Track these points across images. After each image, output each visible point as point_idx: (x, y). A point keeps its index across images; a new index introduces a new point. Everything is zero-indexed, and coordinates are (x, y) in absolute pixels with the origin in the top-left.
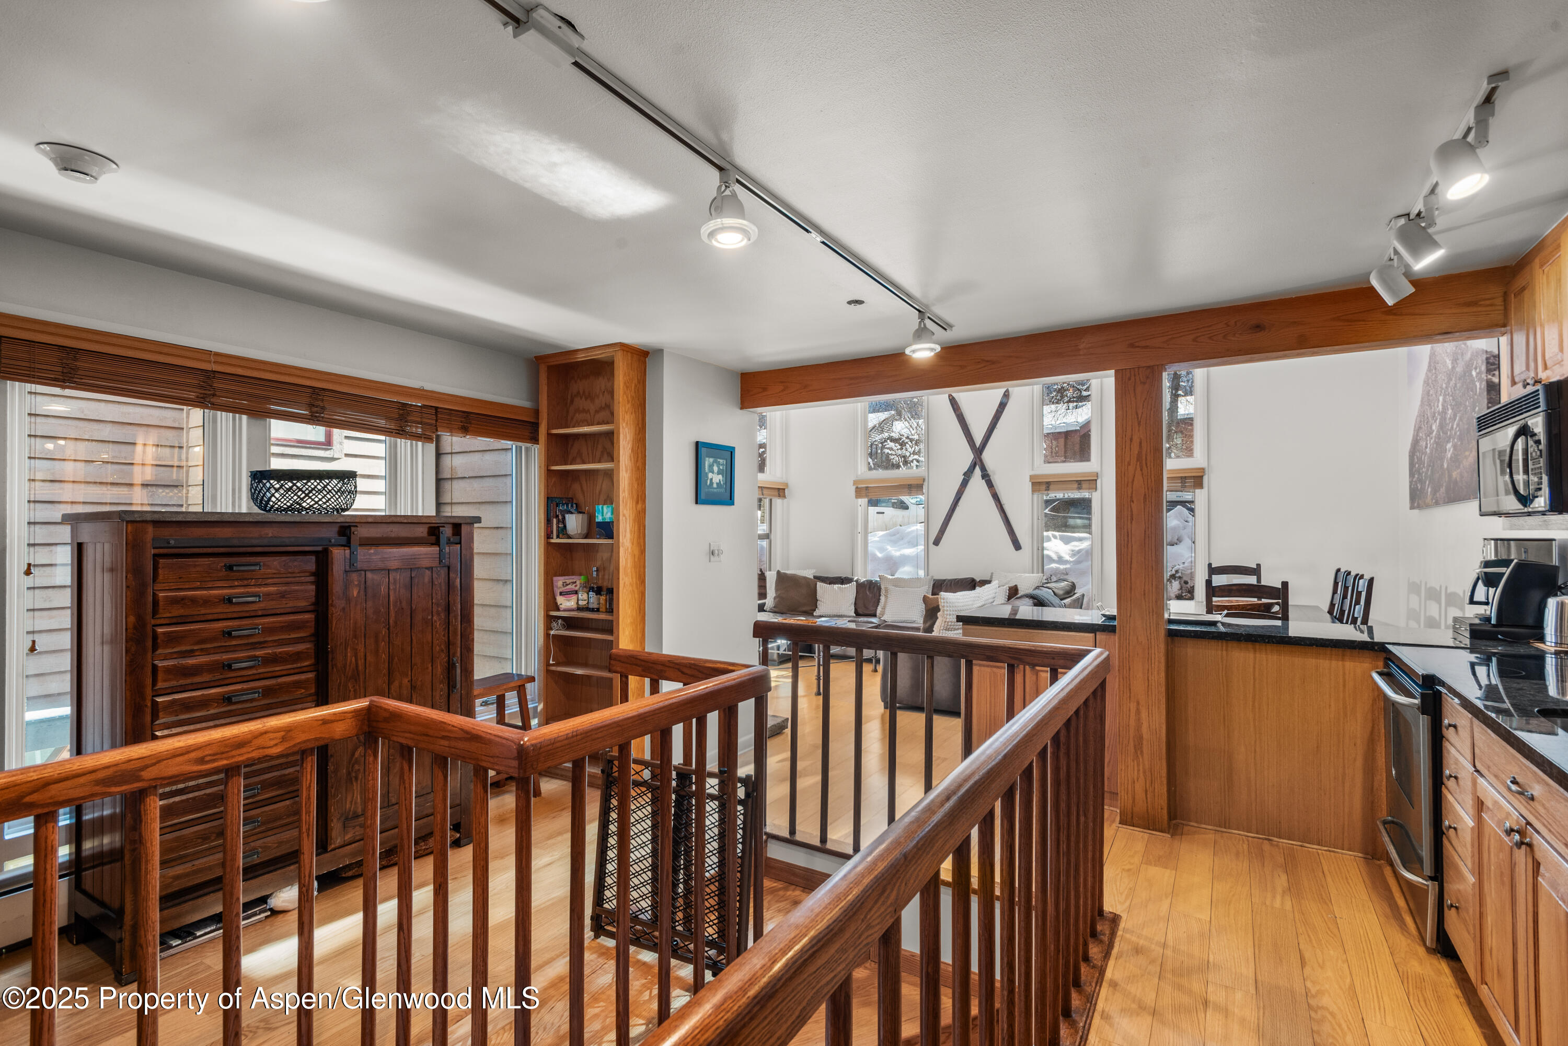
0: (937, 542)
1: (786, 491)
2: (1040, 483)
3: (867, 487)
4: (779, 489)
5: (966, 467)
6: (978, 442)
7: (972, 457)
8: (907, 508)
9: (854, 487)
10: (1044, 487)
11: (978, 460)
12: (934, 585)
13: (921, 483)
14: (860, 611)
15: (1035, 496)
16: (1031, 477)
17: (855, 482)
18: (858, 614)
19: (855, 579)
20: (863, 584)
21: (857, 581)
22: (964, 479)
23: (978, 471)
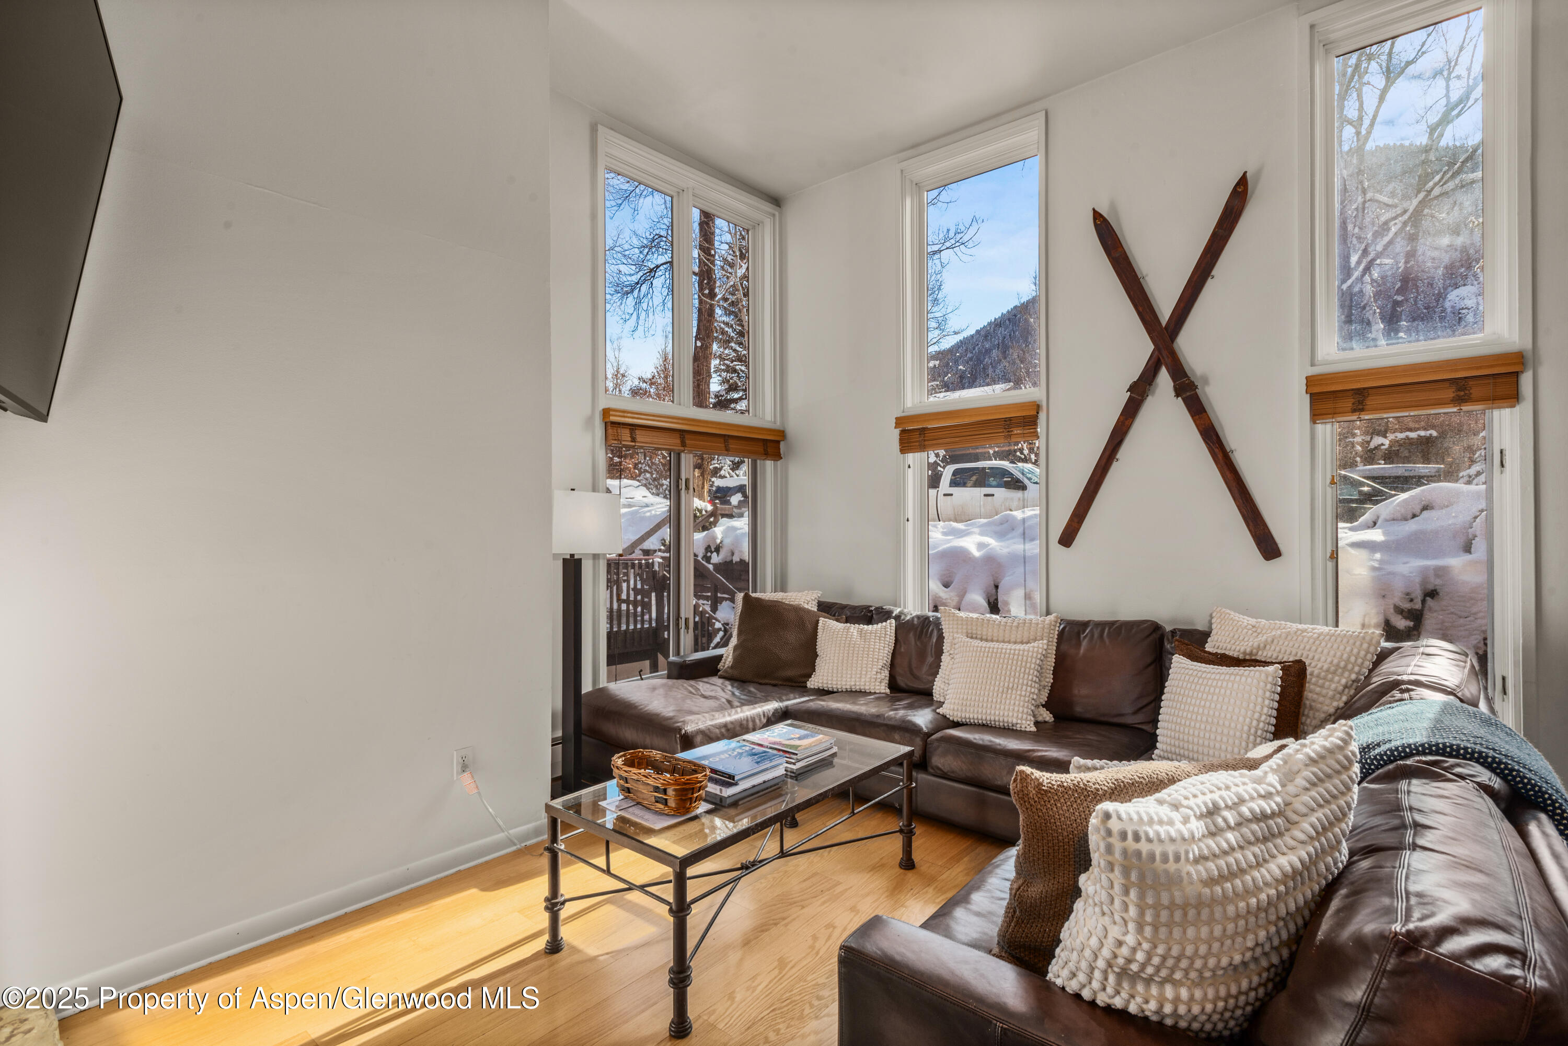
0: (1067, 539)
1: (782, 444)
2: (1335, 395)
3: (924, 429)
4: (765, 441)
5: (1135, 372)
6: (1165, 309)
7: (1152, 347)
8: (1024, 488)
9: (897, 431)
10: (1348, 403)
11: (1165, 353)
12: (1061, 634)
13: (1034, 413)
14: (901, 682)
15: (1320, 427)
16: (1311, 381)
17: (899, 421)
18: (893, 685)
19: (896, 611)
20: (910, 623)
21: (897, 618)
22: (1130, 399)
23: (1164, 379)
